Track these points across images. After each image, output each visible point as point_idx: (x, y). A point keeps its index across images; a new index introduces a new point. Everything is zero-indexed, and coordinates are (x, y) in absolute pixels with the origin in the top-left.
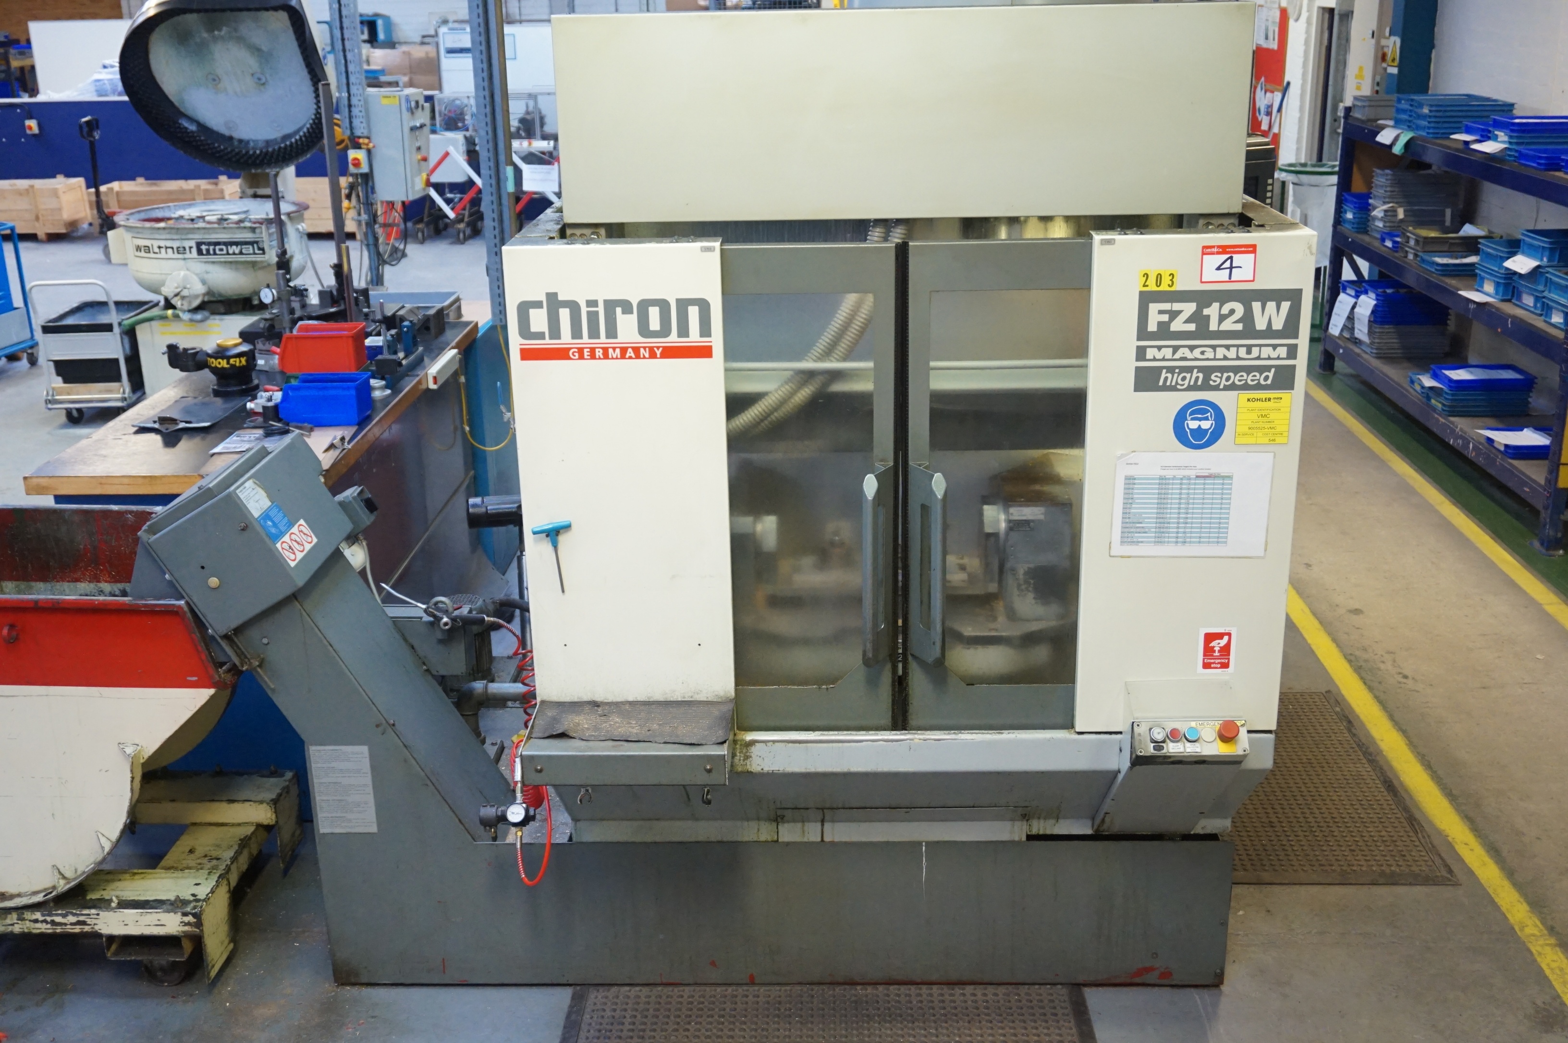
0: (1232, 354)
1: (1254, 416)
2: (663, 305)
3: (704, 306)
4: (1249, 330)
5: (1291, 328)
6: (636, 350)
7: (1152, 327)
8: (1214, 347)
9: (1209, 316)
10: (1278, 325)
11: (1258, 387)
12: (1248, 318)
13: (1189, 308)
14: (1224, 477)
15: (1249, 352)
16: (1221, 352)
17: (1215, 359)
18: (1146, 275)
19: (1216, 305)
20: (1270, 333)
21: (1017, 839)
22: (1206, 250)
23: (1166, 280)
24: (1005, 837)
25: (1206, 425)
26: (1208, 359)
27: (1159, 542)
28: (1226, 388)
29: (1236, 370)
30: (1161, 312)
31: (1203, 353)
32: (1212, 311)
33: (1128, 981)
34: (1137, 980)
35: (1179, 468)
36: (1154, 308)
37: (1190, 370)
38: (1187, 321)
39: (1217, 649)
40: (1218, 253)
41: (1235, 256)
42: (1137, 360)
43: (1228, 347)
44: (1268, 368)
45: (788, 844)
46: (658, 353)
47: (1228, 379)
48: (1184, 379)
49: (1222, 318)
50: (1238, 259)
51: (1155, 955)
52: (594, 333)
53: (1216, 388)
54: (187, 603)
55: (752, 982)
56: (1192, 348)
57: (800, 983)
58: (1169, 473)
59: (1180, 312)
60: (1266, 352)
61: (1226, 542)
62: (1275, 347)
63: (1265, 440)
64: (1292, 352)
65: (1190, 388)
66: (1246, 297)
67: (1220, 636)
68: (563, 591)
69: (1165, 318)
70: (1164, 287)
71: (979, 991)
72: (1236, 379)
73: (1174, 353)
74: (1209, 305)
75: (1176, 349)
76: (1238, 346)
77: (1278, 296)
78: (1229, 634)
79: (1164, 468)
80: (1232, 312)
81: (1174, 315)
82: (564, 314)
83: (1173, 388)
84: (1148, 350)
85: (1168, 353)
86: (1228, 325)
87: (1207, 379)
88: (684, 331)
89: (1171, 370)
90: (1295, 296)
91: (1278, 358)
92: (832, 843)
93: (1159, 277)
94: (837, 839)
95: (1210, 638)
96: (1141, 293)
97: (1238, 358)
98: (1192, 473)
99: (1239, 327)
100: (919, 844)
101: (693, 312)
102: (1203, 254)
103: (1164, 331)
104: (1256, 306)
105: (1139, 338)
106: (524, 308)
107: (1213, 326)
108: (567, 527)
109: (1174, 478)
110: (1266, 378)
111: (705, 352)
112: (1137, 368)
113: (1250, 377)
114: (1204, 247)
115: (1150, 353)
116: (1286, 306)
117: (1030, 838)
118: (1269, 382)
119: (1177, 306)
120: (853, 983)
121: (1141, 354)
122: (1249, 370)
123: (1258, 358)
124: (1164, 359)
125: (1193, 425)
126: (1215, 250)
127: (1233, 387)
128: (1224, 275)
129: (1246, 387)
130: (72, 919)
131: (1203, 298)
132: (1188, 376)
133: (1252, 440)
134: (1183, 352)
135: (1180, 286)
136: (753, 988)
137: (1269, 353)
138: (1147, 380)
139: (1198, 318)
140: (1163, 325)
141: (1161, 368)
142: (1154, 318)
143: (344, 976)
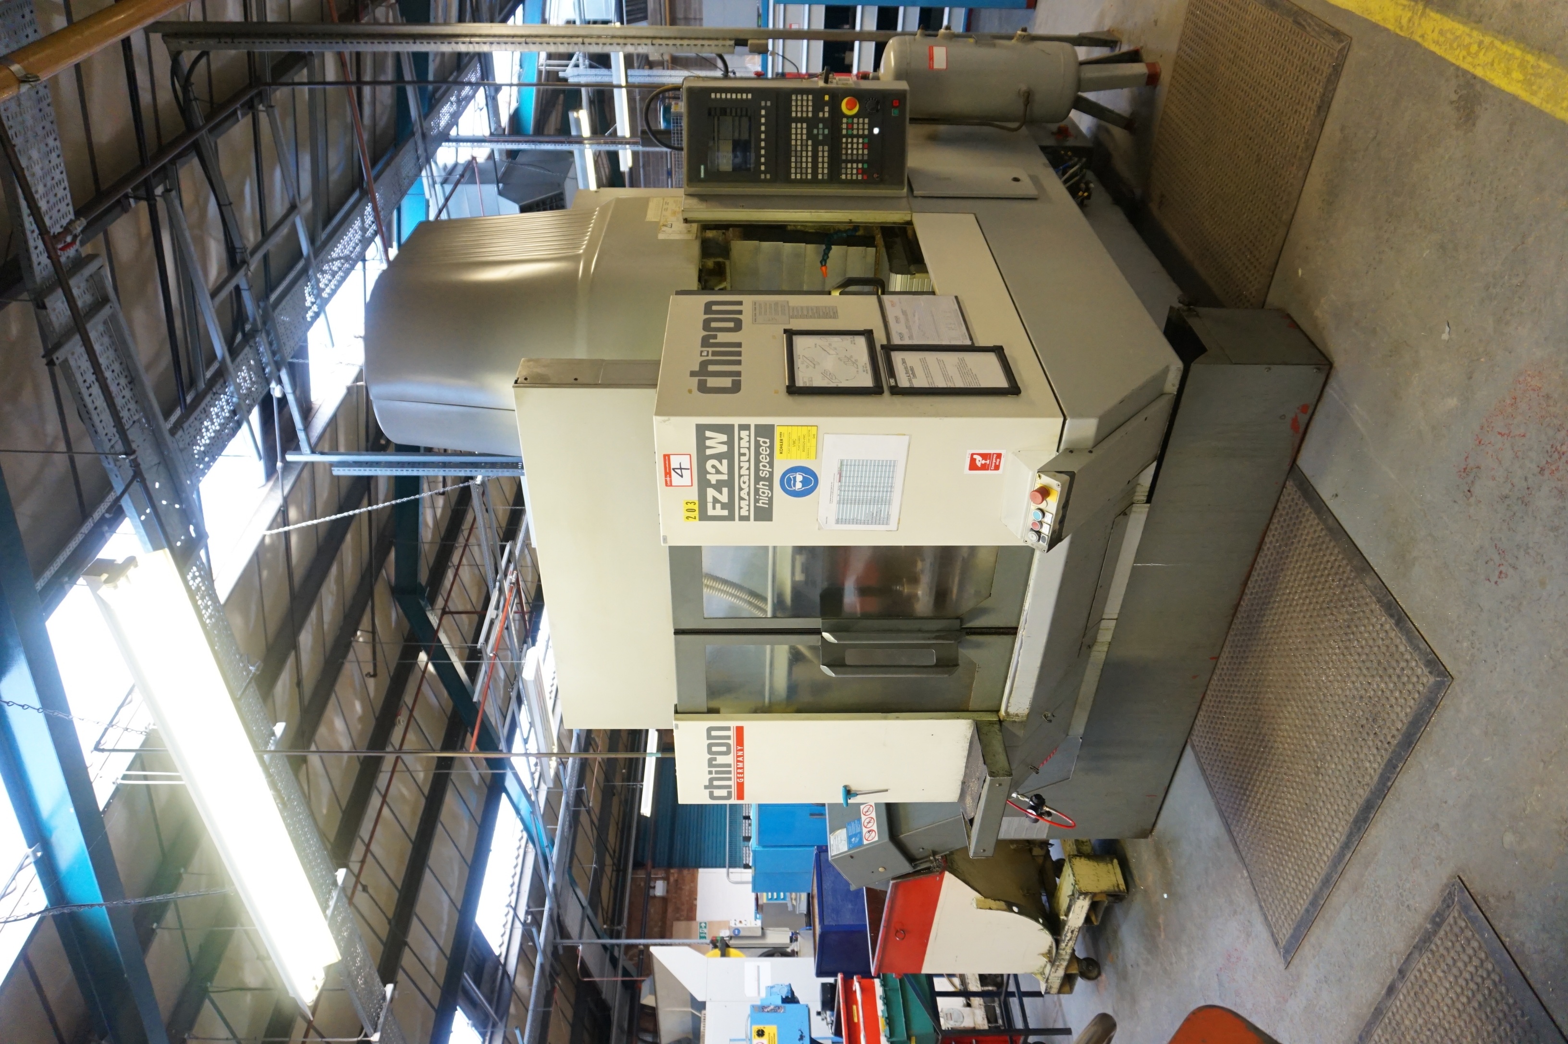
0: (746, 465)
1: (794, 449)
2: (710, 746)
4: (729, 456)
5: (727, 429)
6: (738, 757)
7: (725, 513)
8: (740, 476)
9: (717, 481)
10: (724, 438)
11: (772, 447)
12: (719, 457)
13: (711, 493)
14: (842, 465)
15: (744, 455)
16: (743, 472)
17: (749, 475)
18: (688, 518)
19: (708, 476)
20: (730, 443)
21: (1147, 510)
22: (668, 484)
23: (691, 506)
24: (1144, 517)
25: (799, 478)
26: (749, 480)
27: (889, 502)
28: (772, 466)
29: (757, 461)
30: (714, 508)
31: (744, 483)
32: (713, 478)
33: (1300, 435)
34: (1301, 430)
35: (832, 493)
36: (711, 512)
37: (757, 491)
38: (721, 493)
39: (984, 462)
40: (670, 477)
41: (672, 467)
42: (749, 520)
43: (740, 468)
44: (757, 443)
45: (1113, 637)
46: (739, 748)
47: (764, 466)
48: (763, 493)
49: (718, 472)
50: (674, 464)
51: (1283, 417)
52: (730, 772)
53: (771, 474)
54: (893, 879)
55: (1217, 658)
56: (741, 489)
57: (1227, 633)
58: (836, 498)
59: (714, 497)
60: (744, 443)
61: (895, 461)
62: (741, 438)
63: (814, 441)
64: (746, 427)
65: (771, 488)
66: (702, 458)
67: (973, 461)
68: (887, 791)
69: (718, 506)
70: (696, 507)
72: (764, 460)
73: (744, 499)
74: (709, 481)
75: (741, 498)
76: (740, 461)
77: (701, 440)
78: (972, 455)
79: (831, 501)
80: (713, 466)
81: (716, 501)
82: (716, 783)
83: (771, 499)
84: (742, 514)
85: (744, 504)
86: (724, 467)
87: (764, 479)
88: (728, 738)
89: (757, 501)
90: (701, 430)
91: (749, 436)
92: (1119, 614)
93: (688, 510)
94: (1118, 612)
95: (973, 466)
96: (700, 519)
97: (749, 461)
98: (837, 484)
99: (725, 462)
100: (1134, 568)
101: (714, 733)
102: (671, 485)
103: (729, 506)
104: (709, 452)
105: (734, 520)
106: (712, 796)
107: (725, 477)
108: (845, 787)
109: (840, 495)
110: (765, 442)
111: (740, 731)
112: (755, 520)
113: (764, 452)
114: (667, 485)
115: (744, 513)
116: (708, 434)
117: (1149, 500)
118: (768, 441)
119: (710, 499)
121: (743, 518)
122: (758, 454)
123: (749, 448)
124: (749, 505)
125: (799, 486)
126: (668, 479)
127: (771, 463)
128: (686, 473)
129: (771, 455)
130: (1069, 935)
131: (703, 484)
132: (761, 490)
133: (813, 450)
134: (744, 494)
135: (695, 497)
136: (1221, 660)
137: (745, 441)
138: (764, 514)
139: (718, 486)
140: (724, 506)
141: (755, 506)
142: (719, 511)
143: (1145, 833)
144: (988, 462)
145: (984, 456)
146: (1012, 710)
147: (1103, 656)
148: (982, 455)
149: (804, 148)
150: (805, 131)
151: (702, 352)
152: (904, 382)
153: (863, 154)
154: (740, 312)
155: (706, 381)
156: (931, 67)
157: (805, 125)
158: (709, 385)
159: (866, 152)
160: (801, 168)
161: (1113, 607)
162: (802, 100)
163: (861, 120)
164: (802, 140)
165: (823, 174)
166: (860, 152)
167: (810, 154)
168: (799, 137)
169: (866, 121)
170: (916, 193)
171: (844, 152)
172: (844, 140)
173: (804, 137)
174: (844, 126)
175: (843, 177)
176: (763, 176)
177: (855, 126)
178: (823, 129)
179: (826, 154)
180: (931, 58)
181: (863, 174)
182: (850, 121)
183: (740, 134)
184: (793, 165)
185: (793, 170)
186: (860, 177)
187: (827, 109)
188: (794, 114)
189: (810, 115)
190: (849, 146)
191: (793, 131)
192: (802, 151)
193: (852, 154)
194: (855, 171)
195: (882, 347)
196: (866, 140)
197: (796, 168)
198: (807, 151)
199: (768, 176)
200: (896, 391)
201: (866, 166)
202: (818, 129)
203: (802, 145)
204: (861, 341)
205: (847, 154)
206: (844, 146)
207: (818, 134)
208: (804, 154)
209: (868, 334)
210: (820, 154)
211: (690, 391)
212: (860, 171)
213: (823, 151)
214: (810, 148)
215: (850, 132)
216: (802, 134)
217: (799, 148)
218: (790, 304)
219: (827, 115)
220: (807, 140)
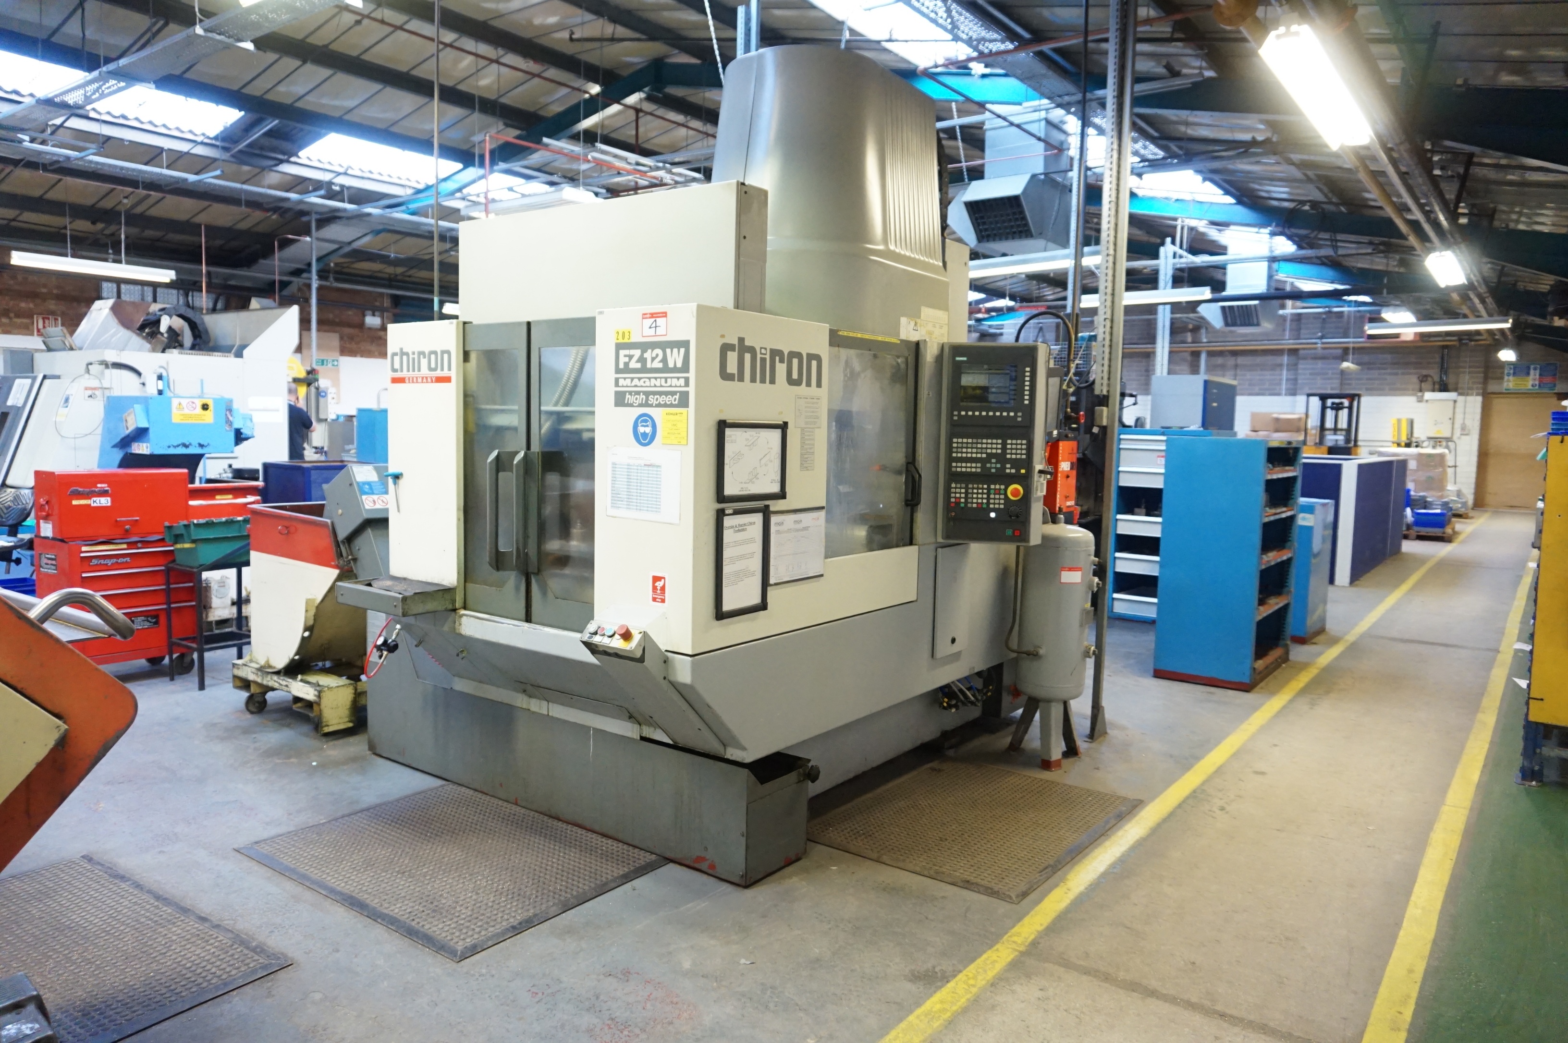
0: (658, 384)
1: (670, 425)
2: (435, 353)
3: (448, 352)
4: (666, 369)
5: (685, 368)
7: (621, 366)
8: (649, 378)
9: (646, 359)
10: (679, 365)
11: (671, 406)
12: (664, 360)
13: (637, 353)
14: (657, 466)
15: (666, 382)
16: (653, 382)
17: (650, 386)
18: (618, 332)
19: (650, 351)
20: (675, 370)
21: (635, 737)
23: (626, 335)
24: (629, 734)
25: (648, 430)
26: (647, 386)
27: (628, 508)
28: (657, 406)
29: (660, 393)
30: (625, 356)
31: (644, 382)
32: (648, 355)
33: (692, 864)
34: (697, 865)
35: (636, 458)
36: (622, 353)
37: (638, 393)
38: (637, 362)
42: (615, 386)
43: (656, 378)
44: (674, 393)
45: (534, 713)
48: (636, 399)
49: (653, 359)
51: (706, 849)
52: (414, 370)
53: (651, 406)
54: (333, 523)
55: (516, 804)
56: (640, 379)
57: (536, 811)
58: (632, 462)
59: (633, 356)
60: (674, 382)
61: (660, 512)
62: (678, 378)
63: (675, 442)
64: (687, 384)
65: (640, 405)
66: (663, 346)
68: (399, 511)
69: (627, 359)
70: (626, 340)
71: (615, 843)
72: (662, 399)
73: (631, 382)
74: (646, 351)
75: (632, 379)
76: (661, 378)
77: (677, 344)
79: (629, 458)
80: (657, 355)
81: (631, 357)
82: (405, 358)
83: (631, 405)
84: (620, 380)
85: (628, 382)
86: (657, 364)
88: (442, 369)
89: (630, 393)
90: (685, 344)
91: (680, 386)
92: (553, 718)
93: (624, 333)
94: (555, 715)
95: (656, 579)
96: (616, 344)
97: (661, 386)
98: (642, 463)
99: (660, 365)
100: (589, 728)
101: (446, 356)
103: (627, 369)
104: (668, 351)
105: (616, 372)
106: (395, 354)
107: (649, 365)
108: (401, 474)
109: (634, 465)
110: (675, 399)
111: (448, 380)
112: (615, 392)
113: (667, 399)
115: (621, 382)
116: (682, 350)
117: (641, 738)
118: (677, 402)
119: (632, 352)
120: (559, 819)
121: (617, 380)
122: (666, 393)
123: (671, 386)
124: (627, 386)
125: (641, 430)
127: (659, 405)
129: (665, 405)
130: (285, 683)
131: (644, 347)
132: (638, 397)
133: (669, 441)
134: (636, 382)
135: (633, 340)
136: (514, 806)
137: (676, 383)
138: (620, 400)
139: (642, 360)
140: (626, 364)
141: (626, 392)
142: (623, 360)
143: (373, 748)
144: (659, 592)
145: (663, 588)
146: (464, 619)
147: (519, 705)
148: (664, 586)
149: (979, 451)
150: (994, 451)
151: (766, 349)
152: (728, 521)
153: (972, 503)
154: (809, 384)
155: (734, 350)
156: (1063, 569)
157: (999, 451)
158: (729, 353)
159: (975, 505)
160: (962, 448)
161: (558, 711)
162: (1021, 449)
163: (1002, 501)
164: (987, 448)
165: (956, 467)
166: (975, 501)
167: (974, 455)
168: (989, 446)
169: (1002, 506)
170: (940, 550)
171: (975, 486)
172: (985, 486)
173: (989, 451)
174: (998, 487)
175: (953, 485)
176: (956, 413)
177: (997, 496)
178: (995, 468)
179: (974, 470)
180: (1070, 569)
181: (955, 503)
182: (1002, 492)
183: (993, 393)
184: (965, 440)
185: (960, 440)
186: (953, 500)
187: (1013, 471)
188: (1009, 441)
189: (1008, 456)
190: (980, 491)
191: (994, 441)
192: (977, 448)
193: (973, 493)
194: (958, 495)
195: (767, 507)
196: (984, 506)
197: (962, 443)
198: (977, 453)
199: (956, 418)
200: (720, 515)
201: (962, 505)
202: (996, 463)
203: (982, 448)
204: (775, 488)
205: (973, 488)
206: (981, 486)
207: (991, 463)
208: (974, 450)
209: (782, 495)
210: (974, 465)
211: (723, 336)
212: (958, 500)
213: (976, 467)
214: (979, 455)
215: (992, 491)
216: (992, 448)
217: (979, 446)
218: (817, 430)
219: (1008, 471)
220: (986, 453)
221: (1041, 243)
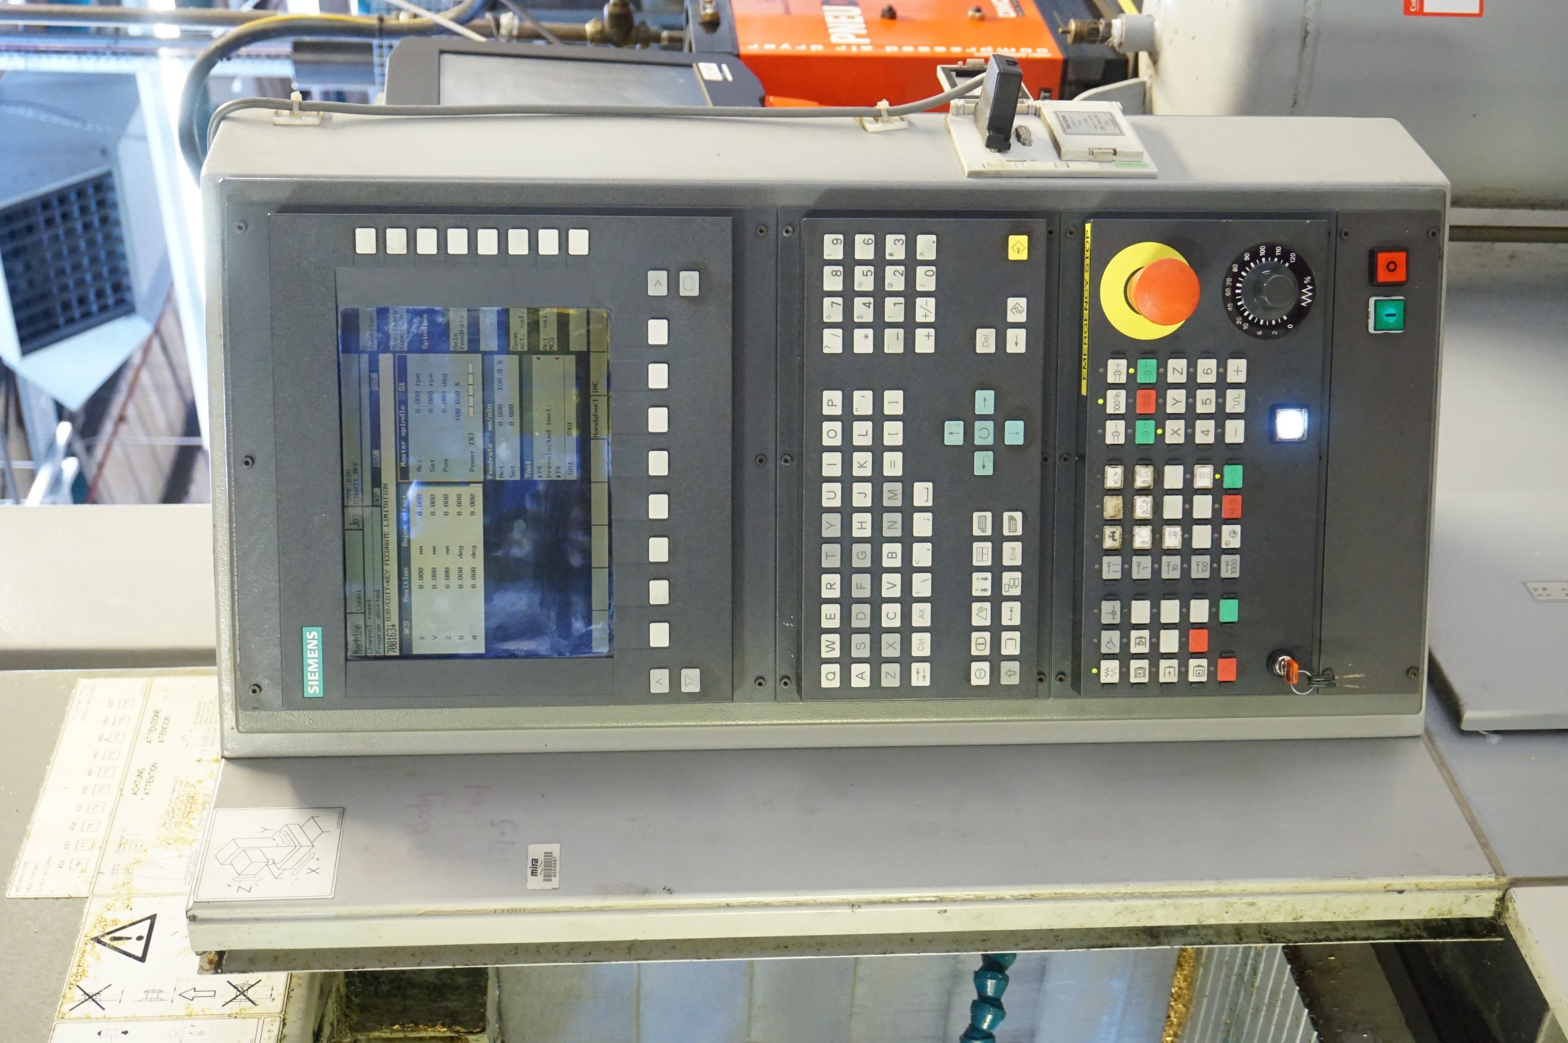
149: (892, 524)
150: (894, 433)
153: (1216, 551)
157: (894, 401)
159: (1231, 536)
160: (876, 631)
162: (880, 263)
163: (1207, 370)
164: (877, 479)
165: (995, 658)
166: (1202, 537)
167: (923, 555)
168: (862, 464)
169: (1237, 370)
170: (1471, 716)
171: (1111, 538)
172: (1114, 476)
173: (893, 464)
174: (1116, 401)
175: (1109, 672)
176: (659, 681)
177: (1176, 401)
178: (999, 419)
179: (1013, 554)
181: (1214, 654)
182: (1147, 370)
183: (525, 455)
184: (830, 615)
185: (830, 647)
186: (1198, 670)
187: (1018, 308)
188: (832, 341)
189: (925, 342)
190: (1143, 507)
191: (831, 434)
192: (877, 540)
193: (1157, 551)
194: (1170, 641)
196: (1234, 476)
197: (846, 631)
198: (907, 540)
199: (691, 680)
201: (1229, 611)
202: (970, 419)
203: (877, 510)
205: (1126, 551)
206: (1112, 506)
207: (970, 447)
208: (892, 554)
210: (982, 554)
212: (1199, 641)
213: (997, 539)
214: (923, 524)
215: (1145, 432)
216: (878, 449)
217: (862, 525)
219: (1018, 342)
220: (907, 481)
221: (126, 151)
